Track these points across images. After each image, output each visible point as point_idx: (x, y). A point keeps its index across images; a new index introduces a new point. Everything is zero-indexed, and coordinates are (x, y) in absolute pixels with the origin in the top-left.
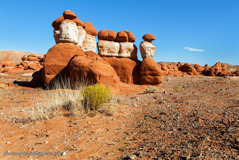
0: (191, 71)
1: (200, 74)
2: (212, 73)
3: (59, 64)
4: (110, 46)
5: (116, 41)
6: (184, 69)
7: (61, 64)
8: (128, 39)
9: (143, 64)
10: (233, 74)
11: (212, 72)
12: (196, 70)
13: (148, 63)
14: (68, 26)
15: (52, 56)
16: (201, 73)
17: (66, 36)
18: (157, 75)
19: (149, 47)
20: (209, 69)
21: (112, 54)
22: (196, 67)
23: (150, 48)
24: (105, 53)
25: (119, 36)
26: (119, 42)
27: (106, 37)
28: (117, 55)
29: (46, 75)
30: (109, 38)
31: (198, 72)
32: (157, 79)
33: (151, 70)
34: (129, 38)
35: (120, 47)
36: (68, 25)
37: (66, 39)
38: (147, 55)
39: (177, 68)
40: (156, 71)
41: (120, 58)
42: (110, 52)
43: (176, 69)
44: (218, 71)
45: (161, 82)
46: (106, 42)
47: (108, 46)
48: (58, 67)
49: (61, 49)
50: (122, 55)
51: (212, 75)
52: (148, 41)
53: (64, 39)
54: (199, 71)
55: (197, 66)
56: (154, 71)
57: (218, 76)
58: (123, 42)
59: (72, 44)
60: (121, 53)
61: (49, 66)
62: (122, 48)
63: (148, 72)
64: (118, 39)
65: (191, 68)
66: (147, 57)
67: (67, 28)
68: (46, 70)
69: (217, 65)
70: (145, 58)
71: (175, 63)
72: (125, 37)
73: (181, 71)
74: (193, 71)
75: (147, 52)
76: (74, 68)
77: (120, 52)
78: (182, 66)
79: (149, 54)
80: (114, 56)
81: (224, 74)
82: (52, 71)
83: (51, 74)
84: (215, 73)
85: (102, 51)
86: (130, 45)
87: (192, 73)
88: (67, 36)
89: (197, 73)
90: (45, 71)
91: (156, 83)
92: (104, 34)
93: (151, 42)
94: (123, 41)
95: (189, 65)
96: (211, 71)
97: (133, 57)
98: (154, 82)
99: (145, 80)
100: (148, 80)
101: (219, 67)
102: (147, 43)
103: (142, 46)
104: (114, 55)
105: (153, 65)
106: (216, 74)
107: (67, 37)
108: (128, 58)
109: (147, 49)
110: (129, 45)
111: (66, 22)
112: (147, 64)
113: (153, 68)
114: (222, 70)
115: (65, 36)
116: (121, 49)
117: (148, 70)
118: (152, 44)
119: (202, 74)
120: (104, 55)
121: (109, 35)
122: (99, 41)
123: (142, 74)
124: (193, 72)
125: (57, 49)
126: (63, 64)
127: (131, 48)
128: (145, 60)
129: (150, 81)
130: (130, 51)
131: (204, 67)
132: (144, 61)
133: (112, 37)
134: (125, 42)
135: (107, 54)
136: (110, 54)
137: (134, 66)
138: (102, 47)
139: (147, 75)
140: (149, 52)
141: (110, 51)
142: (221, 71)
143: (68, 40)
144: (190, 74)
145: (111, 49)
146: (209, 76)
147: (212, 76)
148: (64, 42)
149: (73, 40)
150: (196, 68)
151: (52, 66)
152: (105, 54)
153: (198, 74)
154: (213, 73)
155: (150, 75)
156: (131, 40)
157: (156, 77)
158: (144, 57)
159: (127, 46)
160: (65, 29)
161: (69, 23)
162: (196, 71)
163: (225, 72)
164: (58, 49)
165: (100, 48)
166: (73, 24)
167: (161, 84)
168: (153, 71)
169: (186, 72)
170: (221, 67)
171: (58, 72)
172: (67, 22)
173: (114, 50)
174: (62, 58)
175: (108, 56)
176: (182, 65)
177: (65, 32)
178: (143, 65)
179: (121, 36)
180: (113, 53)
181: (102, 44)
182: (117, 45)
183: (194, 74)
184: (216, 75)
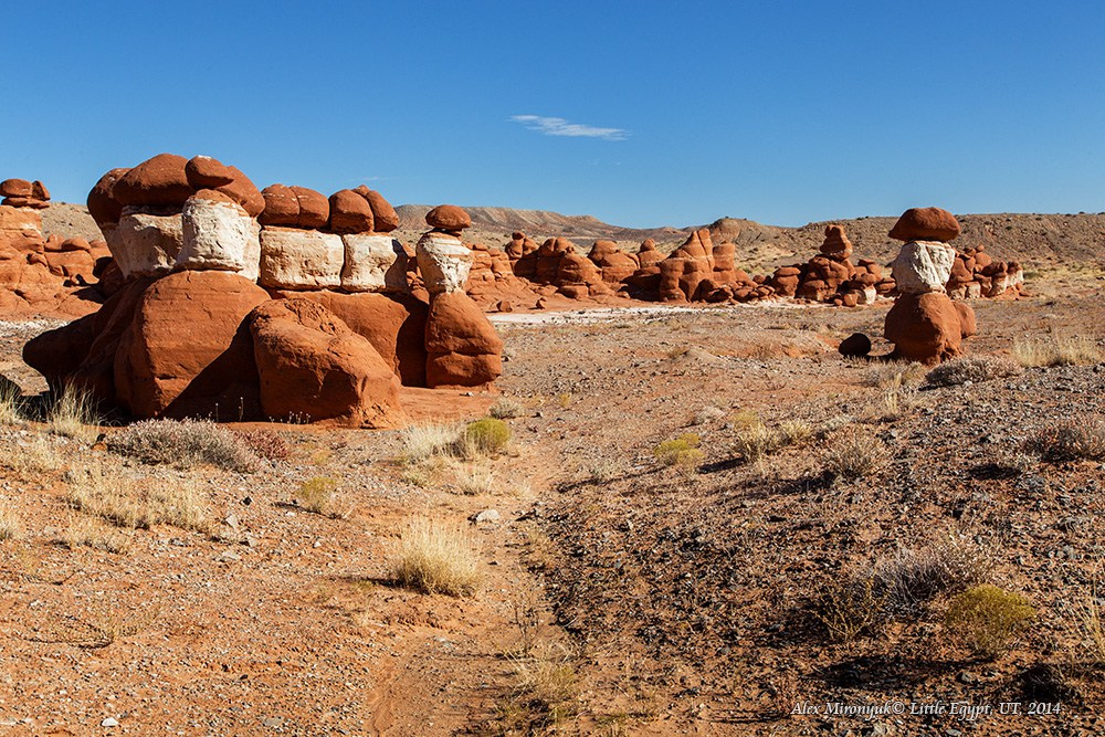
0: (577, 279)
1: (620, 293)
2: (674, 288)
3: (204, 345)
4: (310, 250)
5: (327, 228)
6: (542, 269)
7: (208, 345)
8: (372, 222)
9: (435, 314)
10: (763, 290)
11: (673, 282)
12: (599, 272)
13: (452, 312)
14: (217, 217)
15: (171, 316)
16: (623, 289)
17: (212, 251)
18: (485, 353)
19: (453, 253)
20: (657, 265)
21: (318, 278)
22: (600, 256)
23: (456, 256)
24: (293, 276)
25: (341, 212)
26: (341, 232)
27: (291, 215)
28: (336, 281)
29: (157, 380)
30: (305, 221)
31: (610, 284)
32: (484, 365)
33: (462, 335)
34: (377, 219)
35: (348, 251)
36: (216, 211)
37: (212, 260)
38: (447, 281)
39: (508, 262)
40: (481, 337)
41: (349, 293)
42: (311, 273)
43: (506, 270)
44: (699, 277)
45: (498, 375)
46: (293, 234)
47: (301, 248)
48: (200, 354)
49: (201, 294)
50: (354, 281)
51: (672, 298)
52: (448, 232)
53: (203, 260)
54: (614, 279)
55: (603, 253)
56: (473, 337)
57: (700, 301)
58: (354, 233)
59: (230, 272)
60: (350, 275)
61: (168, 352)
62: (355, 256)
63: (454, 342)
64: (336, 222)
65: (574, 263)
66: (448, 289)
67: (215, 223)
68: (157, 366)
69: (694, 246)
70: (441, 291)
71: (483, 212)
72: (363, 217)
73: (527, 281)
74: (586, 279)
75: (445, 271)
76: (282, 359)
77: (346, 272)
78: (530, 251)
79: (455, 280)
80: (324, 287)
81: (722, 290)
82: (179, 368)
83: (175, 378)
84: (684, 285)
85: (279, 268)
86: (382, 244)
87: (581, 290)
88: (217, 248)
89: (606, 287)
90: (154, 367)
91: (480, 377)
92: (280, 204)
93: (458, 236)
94: (355, 229)
95: (567, 249)
96: (668, 278)
97: (396, 288)
98: (474, 375)
99: (443, 370)
100: (455, 370)
101: (704, 257)
102: (444, 241)
103: (429, 249)
104: (327, 284)
105: (469, 319)
106: (692, 292)
107: (215, 254)
108: (375, 291)
109: (445, 259)
110: (378, 244)
111: (209, 201)
112: (449, 316)
113: (470, 329)
114: (716, 269)
115: (209, 249)
116: (350, 259)
117: (455, 334)
118: (460, 243)
119: (626, 294)
120: (289, 285)
121: (301, 208)
122: (263, 228)
123: (435, 348)
124: (588, 285)
125: (183, 292)
126: (214, 343)
127: (385, 255)
128: (442, 302)
129: (461, 373)
130: (383, 267)
131: (636, 257)
132: (440, 305)
133: (316, 215)
134: (364, 234)
135: (299, 280)
136: (310, 280)
137: (400, 322)
138: (278, 254)
139: (449, 353)
140: (452, 272)
141: (311, 268)
142: (710, 276)
143: (218, 261)
144: (571, 295)
145: (315, 260)
146: (660, 300)
147: (675, 299)
148: (203, 267)
149: (233, 260)
150: (598, 263)
151: (178, 350)
152: (290, 281)
153: (608, 290)
154: (677, 284)
155: (461, 351)
156: (383, 226)
157: (481, 357)
158: (436, 289)
159: (373, 248)
160: (207, 226)
161: (217, 205)
162: (597, 278)
163: (728, 277)
164: (188, 292)
165: (269, 259)
166: (230, 207)
167: (497, 380)
168: (470, 337)
169: (551, 284)
170: (711, 256)
171: (199, 370)
172: (212, 203)
173: (324, 265)
174: (210, 323)
175: (301, 288)
176: (532, 248)
177: (207, 237)
178: (434, 320)
179: (349, 214)
180: (322, 275)
181: (278, 243)
182: (333, 242)
183: (590, 293)
184: (691, 295)
